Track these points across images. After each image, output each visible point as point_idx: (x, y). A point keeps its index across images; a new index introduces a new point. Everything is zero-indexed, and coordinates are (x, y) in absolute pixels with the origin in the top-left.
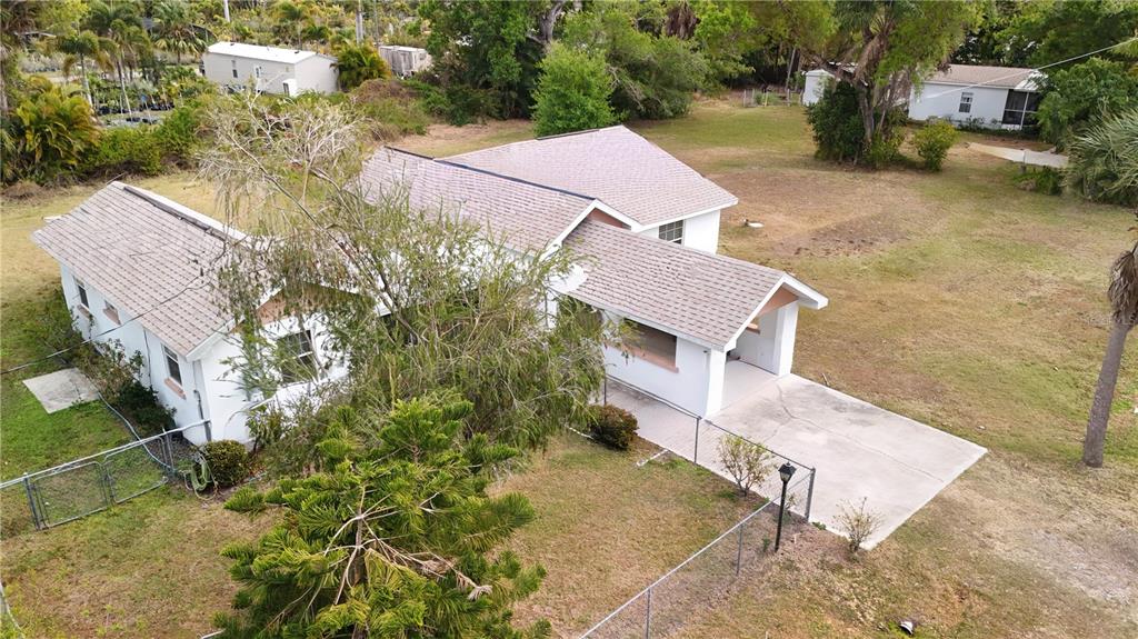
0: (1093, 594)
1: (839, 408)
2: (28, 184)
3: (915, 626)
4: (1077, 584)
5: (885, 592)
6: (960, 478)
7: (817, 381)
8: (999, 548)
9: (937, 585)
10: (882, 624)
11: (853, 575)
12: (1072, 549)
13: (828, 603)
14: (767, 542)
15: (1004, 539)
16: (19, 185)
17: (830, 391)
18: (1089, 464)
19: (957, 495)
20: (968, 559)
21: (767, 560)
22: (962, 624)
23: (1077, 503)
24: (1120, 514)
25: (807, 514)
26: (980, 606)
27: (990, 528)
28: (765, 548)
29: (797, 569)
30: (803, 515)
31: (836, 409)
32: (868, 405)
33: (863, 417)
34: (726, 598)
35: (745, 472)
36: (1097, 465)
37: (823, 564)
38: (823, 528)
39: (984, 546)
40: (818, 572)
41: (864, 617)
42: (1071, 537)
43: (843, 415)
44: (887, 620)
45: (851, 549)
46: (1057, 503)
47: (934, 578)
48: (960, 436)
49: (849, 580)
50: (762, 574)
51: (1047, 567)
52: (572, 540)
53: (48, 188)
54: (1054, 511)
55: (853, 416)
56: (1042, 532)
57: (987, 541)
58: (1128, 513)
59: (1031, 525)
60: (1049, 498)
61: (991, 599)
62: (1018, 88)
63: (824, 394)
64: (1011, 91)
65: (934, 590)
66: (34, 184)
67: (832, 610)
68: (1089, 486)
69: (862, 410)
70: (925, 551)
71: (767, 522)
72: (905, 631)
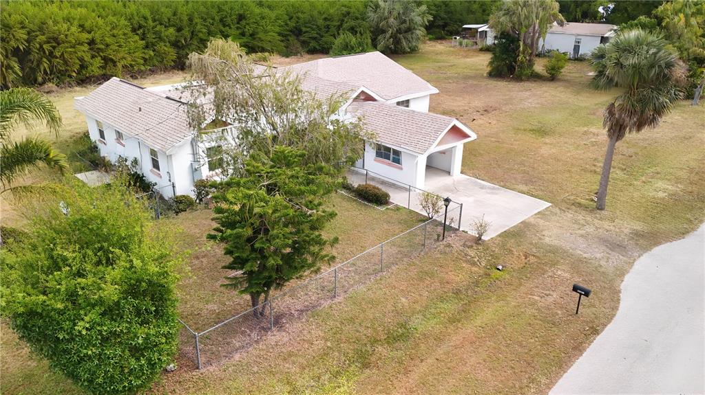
0: (585, 255)
1: (482, 187)
2: (50, 86)
3: (503, 267)
4: (579, 252)
5: (491, 255)
6: (536, 214)
7: (473, 177)
8: (547, 240)
9: (516, 253)
10: (488, 267)
11: (478, 249)
12: (581, 240)
13: (464, 259)
14: (439, 236)
15: (550, 237)
16: (46, 86)
17: (479, 181)
18: (598, 209)
19: (532, 220)
20: (531, 244)
21: (438, 244)
22: (524, 266)
23: (588, 224)
24: (608, 228)
25: (459, 227)
26: (532, 259)
27: (545, 233)
28: (438, 239)
29: (453, 247)
30: (457, 228)
31: (481, 188)
32: (497, 186)
33: (494, 191)
34: (418, 256)
35: (431, 209)
36: (602, 209)
37: (464, 245)
38: (467, 232)
39: (540, 239)
40: (461, 248)
41: (480, 264)
42: (582, 236)
43: (484, 191)
44: (491, 265)
45: (478, 240)
46: (579, 224)
47: (515, 250)
48: (539, 199)
49: (476, 251)
50: (436, 248)
51: (567, 246)
53: (62, 88)
54: (576, 226)
55: (489, 191)
56: (569, 234)
57: (542, 237)
58: (611, 227)
59: (565, 231)
60: (576, 222)
61: (538, 257)
62: (606, 36)
63: (475, 182)
64: (602, 37)
65: (514, 255)
66: (54, 85)
67: (467, 261)
68: (596, 218)
69: (494, 188)
70: (512, 241)
71: (440, 229)
72: (498, 269)
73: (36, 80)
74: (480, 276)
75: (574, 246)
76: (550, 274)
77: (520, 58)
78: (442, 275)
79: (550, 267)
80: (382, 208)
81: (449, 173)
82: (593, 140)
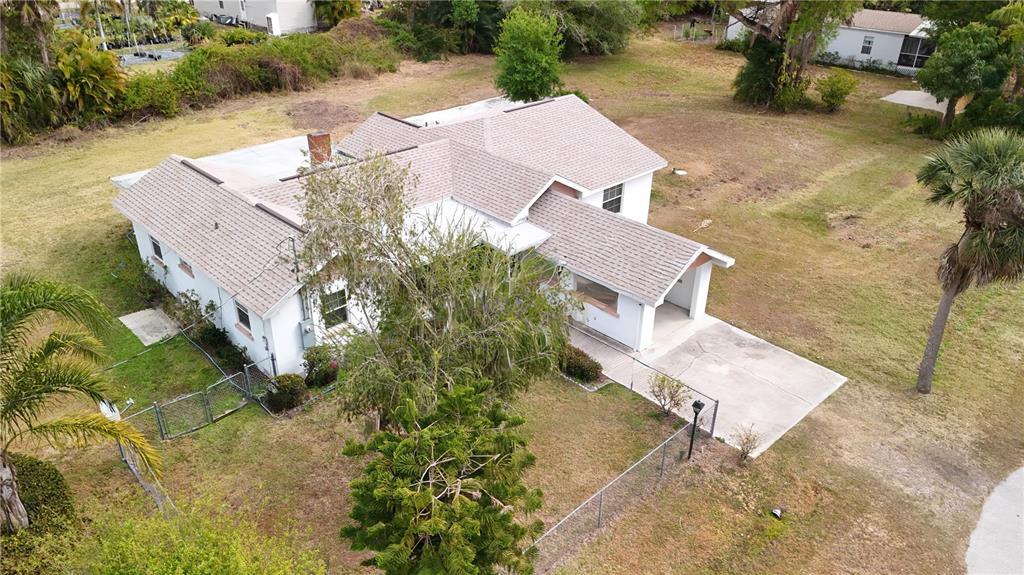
0: (908, 491)
1: (740, 343)
2: (70, 129)
3: (782, 512)
4: (898, 484)
5: (763, 489)
6: (824, 402)
7: (725, 320)
8: (846, 456)
9: (800, 484)
10: (760, 511)
11: (742, 477)
12: (898, 457)
13: (723, 497)
14: (682, 453)
15: (850, 450)
17: (735, 329)
18: (920, 391)
19: (821, 416)
20: (823, 464)
21: (683, 465)
22: (815, 511)
23: (906, 422)
24: (937, 431)
25: (712, 431)
26: (828, 499)
27: (842, 441)
28: (681, 457)
29: (704, 473)
30: (709, 431)
31: (738, 345)
32: (762, 341)
33: (758, 352)
34: (653, 493)
35: (668, 400)
36: (926, 392)
37: (721, 469)
38: (723, 441)
39: (835, 455)
40: (717, 474)
41: (748, 506)
42: (899, 448)
43: (743, 350)
44: (763, 508)
45: (742, 458)
46: (892, 422)
47: (798, 478)
48: (829, 368)
49: (739, 480)
50: (679, 476)
51: (878, 471)
52: (543, 450)
54: (889, 427)
55: (751, 351)
56: (878, 444)
57: (839, 451)
58: (942, 430)
59: (871, 438)
60: (888, 419)
61: (836, 494)
62: (911, 34)
63: (729, 332)
64: (906, 37)
65: (797, 487)
67: (726, 501)
68: (917, 409)
69: (757, 346)
70: (794, 459)
71: (683, 435)
72: (775, 515)
73: (47, 120)
74: (749, 531)
75: (889, 471)
76: (856, 530)
77: (783, 78)
78: (690, 531)
79: (856, 516)
80: (590, 389)
81: (687, 312)
82: (901, 240)
